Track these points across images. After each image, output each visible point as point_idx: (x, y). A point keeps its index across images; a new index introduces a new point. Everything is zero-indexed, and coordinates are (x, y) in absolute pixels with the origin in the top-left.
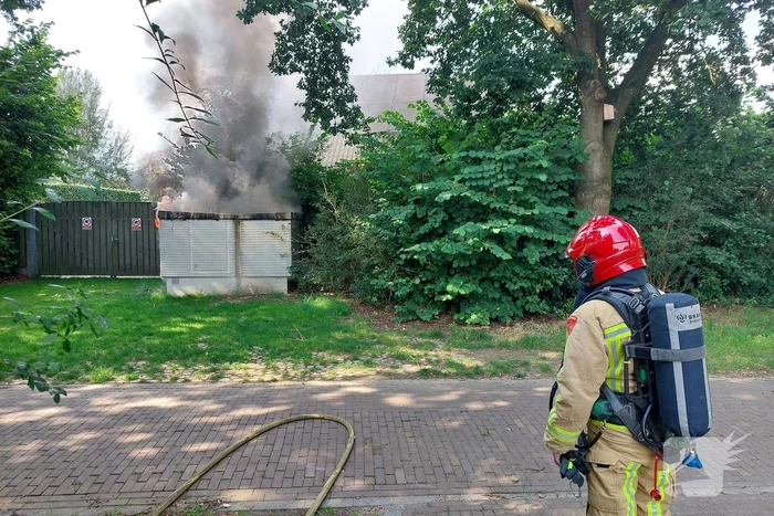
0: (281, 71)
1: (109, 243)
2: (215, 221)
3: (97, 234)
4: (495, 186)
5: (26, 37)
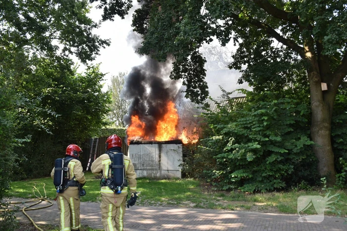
0: (176, 78)
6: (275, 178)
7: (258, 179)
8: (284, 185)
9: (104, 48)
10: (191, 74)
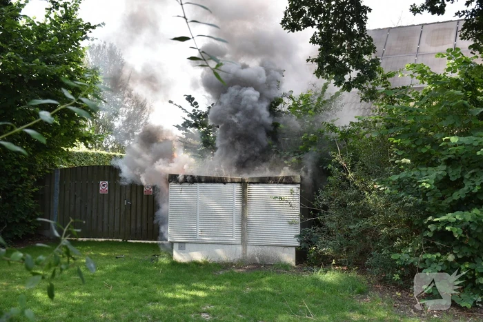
0: (294, 27)
2: (222, 185)
3: (112, 198)
5: (59, 13)
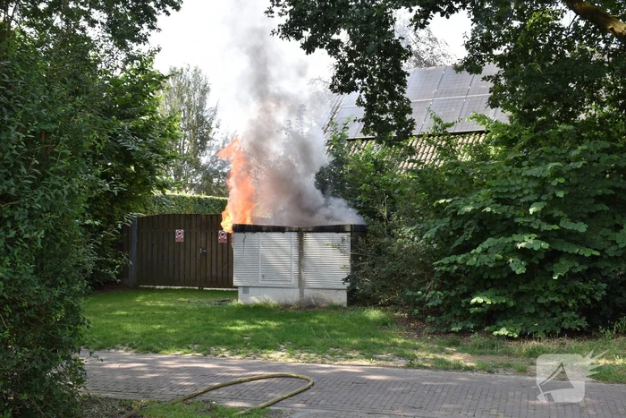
1: (199, 255)
2: (281, 234)
3: (188, 247)
4: (522, 200)
5: (135, 65)
6: (565, 308)
7: (526, 311)
8: (583, 323)
9: (168, 14)
10: (374, 81)
